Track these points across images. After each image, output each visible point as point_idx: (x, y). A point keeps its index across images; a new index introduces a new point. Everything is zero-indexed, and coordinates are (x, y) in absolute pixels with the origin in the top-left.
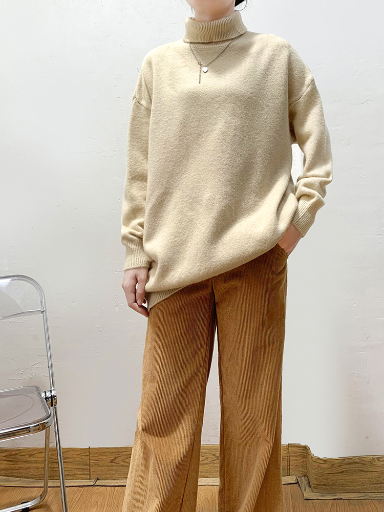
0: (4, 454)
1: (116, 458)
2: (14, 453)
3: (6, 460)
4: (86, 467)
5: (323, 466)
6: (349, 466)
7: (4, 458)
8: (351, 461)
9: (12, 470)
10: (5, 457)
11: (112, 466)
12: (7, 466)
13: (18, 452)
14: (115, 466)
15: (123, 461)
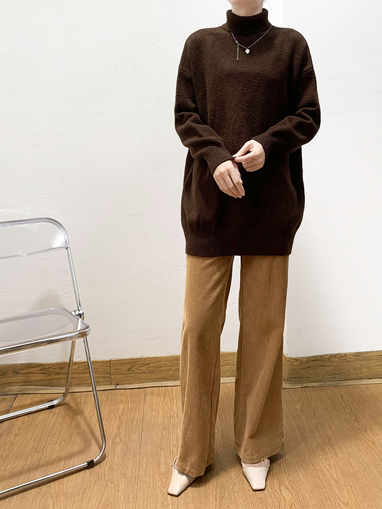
0: (39, 368)
1: (132, 367)
2: (47, 367)
3: (40, 373)
4: (107, 375)
5: (294, 363)
6: (313, 363)
7: (40, 372)
8: (314, 359)
9: (46, 380)
10: (40, 370)
11: (129, 374)
12: (42, 378)
13: (51, 366)
14: (131, 373)
15: (138, 369)
